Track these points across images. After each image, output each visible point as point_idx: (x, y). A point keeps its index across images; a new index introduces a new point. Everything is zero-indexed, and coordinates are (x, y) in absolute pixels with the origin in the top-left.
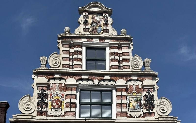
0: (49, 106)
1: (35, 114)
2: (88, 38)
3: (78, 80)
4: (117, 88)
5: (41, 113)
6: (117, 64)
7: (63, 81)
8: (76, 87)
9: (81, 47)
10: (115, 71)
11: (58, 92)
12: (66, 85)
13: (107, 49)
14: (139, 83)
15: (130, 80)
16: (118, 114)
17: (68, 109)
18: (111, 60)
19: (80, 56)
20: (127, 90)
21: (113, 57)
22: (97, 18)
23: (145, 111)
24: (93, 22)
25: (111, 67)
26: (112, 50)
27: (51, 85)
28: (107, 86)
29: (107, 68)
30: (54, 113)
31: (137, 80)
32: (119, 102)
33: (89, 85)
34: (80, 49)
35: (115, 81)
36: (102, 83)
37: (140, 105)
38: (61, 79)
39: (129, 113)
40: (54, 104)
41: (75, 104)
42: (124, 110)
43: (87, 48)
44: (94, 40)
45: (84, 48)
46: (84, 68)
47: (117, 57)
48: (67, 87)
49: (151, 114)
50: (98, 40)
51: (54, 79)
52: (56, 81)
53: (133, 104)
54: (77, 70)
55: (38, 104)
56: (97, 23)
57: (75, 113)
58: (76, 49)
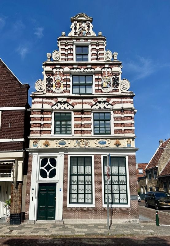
0: (54, 86)
1: (45, 92)
2: (77, 39)
3: (71, 69)
4: (95, 73)
5: (48, 91)
6: (96, 57)
7: (61, 70)
8: (70, 74)
9: (73, 45)
10: (95, 61)
11: (58, 77)
12: (63, 72)
13: (90, 46)
14: (110, 70)
15: (104, 68)
16: (96, 91)
17: (65, 88)
18: (92, 54)
19: (72, 52)
20: (102, 75)
21: (93, 52)
22: (83, 25)
23: (113, 88)
24: (80, 27)
25: (92, 59)
26: (93, 47)
27: (54, 72)
28: (89, 73)
29: (90, 60)
30: (57, 91)
31: (109, 68)
32: (97, 83)
33: (78, 72)
34: (72, 47)
35: (94, 69)
36: (86, 70)
37: (110, 84)
38: (60, 68)
39: (103, 90)
40: (57, 85)
41: (69, 85)
42: (100, 88)
43: (77, 46)
44: (81, 40)
45: (75, 46)
46: (75, 60)
47: (96, 52)
48: (64, 74)
49: (116, 90)
50: (83, 40)
51: (56, 68)
52: (57, 70)
53: (106, 84)
54: (70, 62)
55: (47, 85)
56: (83, 28)
57: (69, 91)
58: (69, 47)
